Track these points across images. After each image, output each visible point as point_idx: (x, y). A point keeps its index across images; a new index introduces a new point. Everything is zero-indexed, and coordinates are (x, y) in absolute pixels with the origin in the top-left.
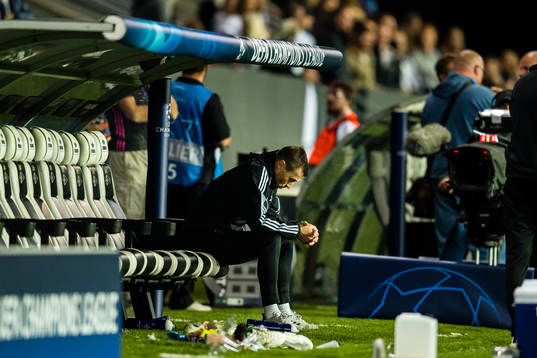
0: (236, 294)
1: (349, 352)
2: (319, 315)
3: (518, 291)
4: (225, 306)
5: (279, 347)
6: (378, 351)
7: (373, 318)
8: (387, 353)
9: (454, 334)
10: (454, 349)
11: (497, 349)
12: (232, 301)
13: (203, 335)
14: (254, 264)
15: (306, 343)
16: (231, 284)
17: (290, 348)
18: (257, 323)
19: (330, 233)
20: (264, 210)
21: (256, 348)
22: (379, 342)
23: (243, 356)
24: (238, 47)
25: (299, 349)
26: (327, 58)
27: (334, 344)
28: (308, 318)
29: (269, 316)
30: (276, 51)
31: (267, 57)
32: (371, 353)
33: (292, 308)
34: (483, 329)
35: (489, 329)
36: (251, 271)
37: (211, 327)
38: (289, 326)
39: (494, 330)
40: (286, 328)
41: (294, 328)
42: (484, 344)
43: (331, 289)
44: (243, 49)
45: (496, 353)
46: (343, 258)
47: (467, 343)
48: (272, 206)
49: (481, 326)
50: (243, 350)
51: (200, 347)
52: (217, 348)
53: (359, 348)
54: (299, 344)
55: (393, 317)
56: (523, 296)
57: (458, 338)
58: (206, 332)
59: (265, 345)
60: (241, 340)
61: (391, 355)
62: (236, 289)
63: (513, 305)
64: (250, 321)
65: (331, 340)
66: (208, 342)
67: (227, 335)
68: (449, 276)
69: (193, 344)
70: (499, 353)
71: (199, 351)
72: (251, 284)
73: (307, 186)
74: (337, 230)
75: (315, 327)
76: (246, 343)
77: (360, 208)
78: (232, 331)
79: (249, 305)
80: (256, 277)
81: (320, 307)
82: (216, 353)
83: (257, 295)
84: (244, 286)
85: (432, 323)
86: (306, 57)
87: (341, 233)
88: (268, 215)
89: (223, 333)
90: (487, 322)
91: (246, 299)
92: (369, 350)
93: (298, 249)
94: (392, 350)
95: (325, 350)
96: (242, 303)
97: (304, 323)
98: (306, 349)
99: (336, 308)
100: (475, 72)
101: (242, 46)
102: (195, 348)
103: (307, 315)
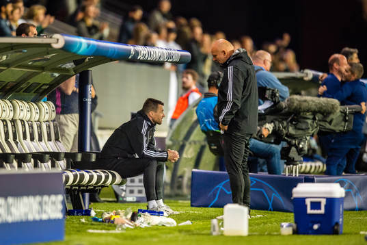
0: (132, 195)
1: (197, 227)
2: (180, 206)
3: (295, 190)
4: (125, 202)
5: (157, 225)
6: (214, 226)
7: (211, 207)
8: (220, 227)
9: (259, 216)
10: (258, 224)
11: (283, 224)
12: (129, 199)
13: (112, 219)
14: (141, 177)
15: (172, 222)
16: (128, 189)
17: (163, 225)
18: (144, 211)
19: (186, 158)
20: (145, 145)
21: (143, 226)
22: (215, 221)
23: (136, 230)
24: (130, 51)
25: (168, 226)
26: (182, 56)
27: (188, 222)
28: (173, 208)
29: (151, 207)
30: (152, 53)
31: (147, 56)
32: (210, 228)
33: (164, 202)
34: (275, 212)
35: (278, 212)
36: (140, 181)
37: (117, 214)
38: (162, 213)
39: (281, 213)
40: (161, 213)
41: (165, 214)
42: (276, 221)
43: (186, 191)
44: (133, 52)
45: (282, 226)
46: (193, 173)
47: (265, 221)
48: (151, 143)
49: (274, 210)
50: (136, 227)
51: (110, 226)
52: (121, 226)
53: (204, 225)
54: (168, 223)
55: (222, 206)
56: (297, 193)
57: (260, 218)
58: (114, 217)
59: (149, 224)
60: (134, 221)
61: (222, 229)
62: (132, 192)
63: (292, 198)
64: (140, 210)
65: (187, 220)
66: (115, 223)
67: (127, 219)
68: (255, 182)
69: (107, 224)
70: (284, 227)
71: (110, 228)
72: (140, 188)
73: (171, 132)
74: (189, 157)
75: (178, 213)
76: (138, 222)
77: (203, 143)
78: (129, 216)
79: (139, 201)
80: (142, 184)
81: (180, 201)
82: (120, 229)
83: (144, 195)
84: (136, 190)
85: (246, 209)
86: (169, 56)
87: (191, 158)
88: (148, 148)
89: (124, 217)
90: (277, 208)
91: (137, 198)
92: (209, 226)
93: (167, 168)
94: (222, 226)
95: (183, 226)
96: (135, 200)
97: (171, 211)
98: (172, 226)
99: (189, 202)
100: (264, 63)
101: (132, 50)
102: (108, 226)
103: (173, 206)
